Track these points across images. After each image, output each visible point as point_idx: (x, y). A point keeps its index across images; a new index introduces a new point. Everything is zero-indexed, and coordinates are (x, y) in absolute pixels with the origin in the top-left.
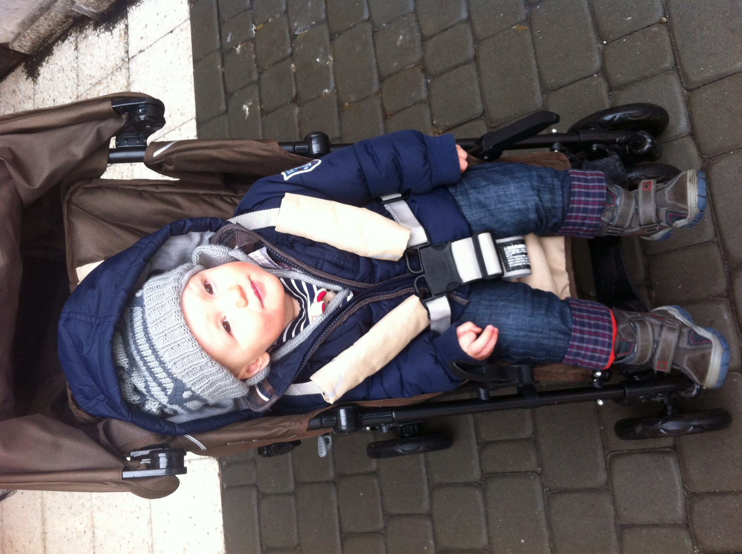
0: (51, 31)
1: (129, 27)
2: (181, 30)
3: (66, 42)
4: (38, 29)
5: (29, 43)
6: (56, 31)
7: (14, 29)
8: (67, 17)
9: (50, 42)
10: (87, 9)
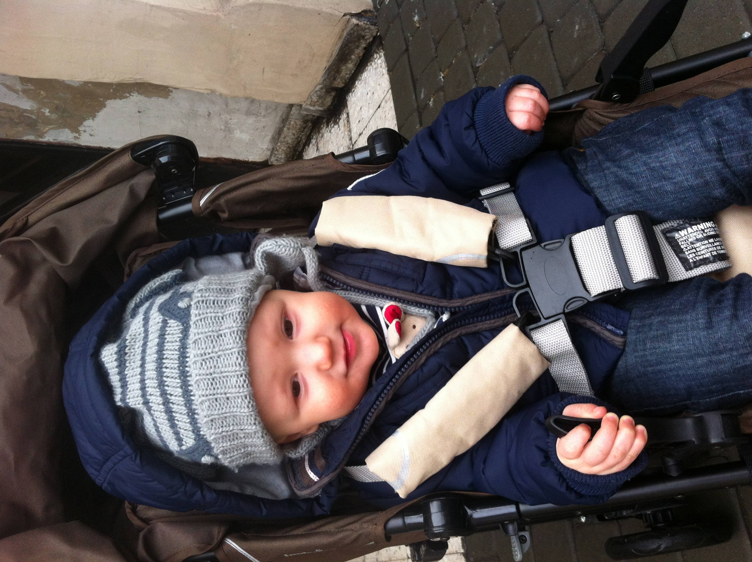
0: (297, 138)
1: (350, 115)
2: (386, 102)
3: (311, 145)
4: (285, 140)
5: (283, 155)
6: (301, 138)
7: (268, 146)
8: (306, 122)
9: (300, 150)
10: (314, 109)
